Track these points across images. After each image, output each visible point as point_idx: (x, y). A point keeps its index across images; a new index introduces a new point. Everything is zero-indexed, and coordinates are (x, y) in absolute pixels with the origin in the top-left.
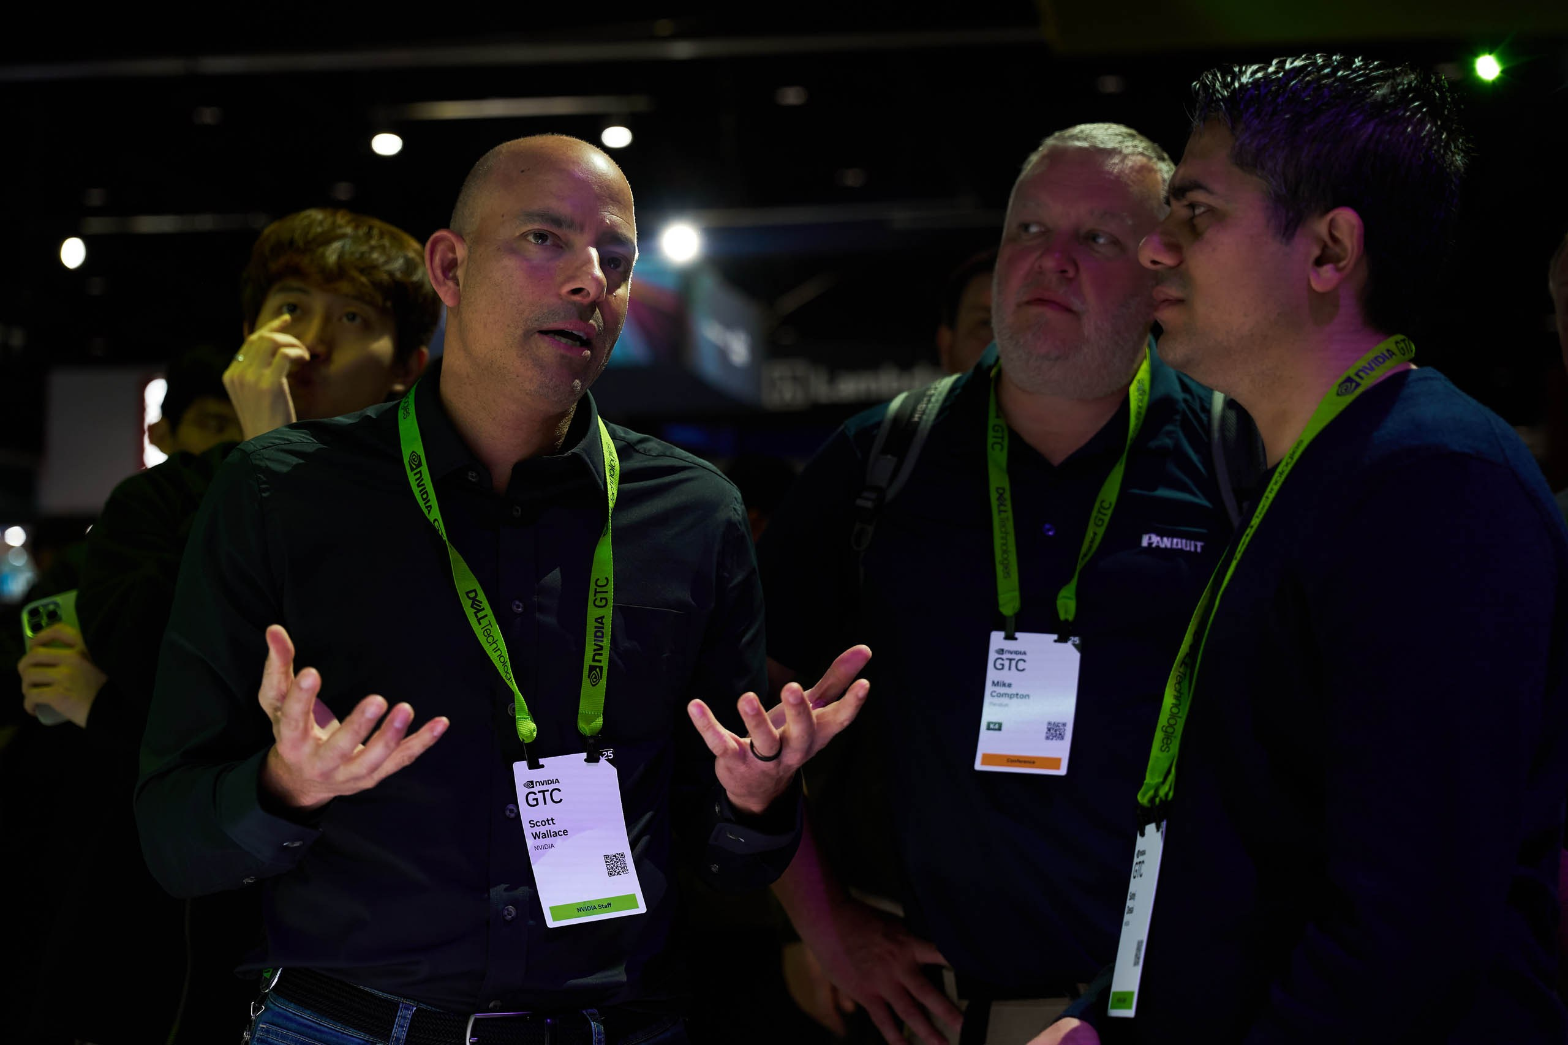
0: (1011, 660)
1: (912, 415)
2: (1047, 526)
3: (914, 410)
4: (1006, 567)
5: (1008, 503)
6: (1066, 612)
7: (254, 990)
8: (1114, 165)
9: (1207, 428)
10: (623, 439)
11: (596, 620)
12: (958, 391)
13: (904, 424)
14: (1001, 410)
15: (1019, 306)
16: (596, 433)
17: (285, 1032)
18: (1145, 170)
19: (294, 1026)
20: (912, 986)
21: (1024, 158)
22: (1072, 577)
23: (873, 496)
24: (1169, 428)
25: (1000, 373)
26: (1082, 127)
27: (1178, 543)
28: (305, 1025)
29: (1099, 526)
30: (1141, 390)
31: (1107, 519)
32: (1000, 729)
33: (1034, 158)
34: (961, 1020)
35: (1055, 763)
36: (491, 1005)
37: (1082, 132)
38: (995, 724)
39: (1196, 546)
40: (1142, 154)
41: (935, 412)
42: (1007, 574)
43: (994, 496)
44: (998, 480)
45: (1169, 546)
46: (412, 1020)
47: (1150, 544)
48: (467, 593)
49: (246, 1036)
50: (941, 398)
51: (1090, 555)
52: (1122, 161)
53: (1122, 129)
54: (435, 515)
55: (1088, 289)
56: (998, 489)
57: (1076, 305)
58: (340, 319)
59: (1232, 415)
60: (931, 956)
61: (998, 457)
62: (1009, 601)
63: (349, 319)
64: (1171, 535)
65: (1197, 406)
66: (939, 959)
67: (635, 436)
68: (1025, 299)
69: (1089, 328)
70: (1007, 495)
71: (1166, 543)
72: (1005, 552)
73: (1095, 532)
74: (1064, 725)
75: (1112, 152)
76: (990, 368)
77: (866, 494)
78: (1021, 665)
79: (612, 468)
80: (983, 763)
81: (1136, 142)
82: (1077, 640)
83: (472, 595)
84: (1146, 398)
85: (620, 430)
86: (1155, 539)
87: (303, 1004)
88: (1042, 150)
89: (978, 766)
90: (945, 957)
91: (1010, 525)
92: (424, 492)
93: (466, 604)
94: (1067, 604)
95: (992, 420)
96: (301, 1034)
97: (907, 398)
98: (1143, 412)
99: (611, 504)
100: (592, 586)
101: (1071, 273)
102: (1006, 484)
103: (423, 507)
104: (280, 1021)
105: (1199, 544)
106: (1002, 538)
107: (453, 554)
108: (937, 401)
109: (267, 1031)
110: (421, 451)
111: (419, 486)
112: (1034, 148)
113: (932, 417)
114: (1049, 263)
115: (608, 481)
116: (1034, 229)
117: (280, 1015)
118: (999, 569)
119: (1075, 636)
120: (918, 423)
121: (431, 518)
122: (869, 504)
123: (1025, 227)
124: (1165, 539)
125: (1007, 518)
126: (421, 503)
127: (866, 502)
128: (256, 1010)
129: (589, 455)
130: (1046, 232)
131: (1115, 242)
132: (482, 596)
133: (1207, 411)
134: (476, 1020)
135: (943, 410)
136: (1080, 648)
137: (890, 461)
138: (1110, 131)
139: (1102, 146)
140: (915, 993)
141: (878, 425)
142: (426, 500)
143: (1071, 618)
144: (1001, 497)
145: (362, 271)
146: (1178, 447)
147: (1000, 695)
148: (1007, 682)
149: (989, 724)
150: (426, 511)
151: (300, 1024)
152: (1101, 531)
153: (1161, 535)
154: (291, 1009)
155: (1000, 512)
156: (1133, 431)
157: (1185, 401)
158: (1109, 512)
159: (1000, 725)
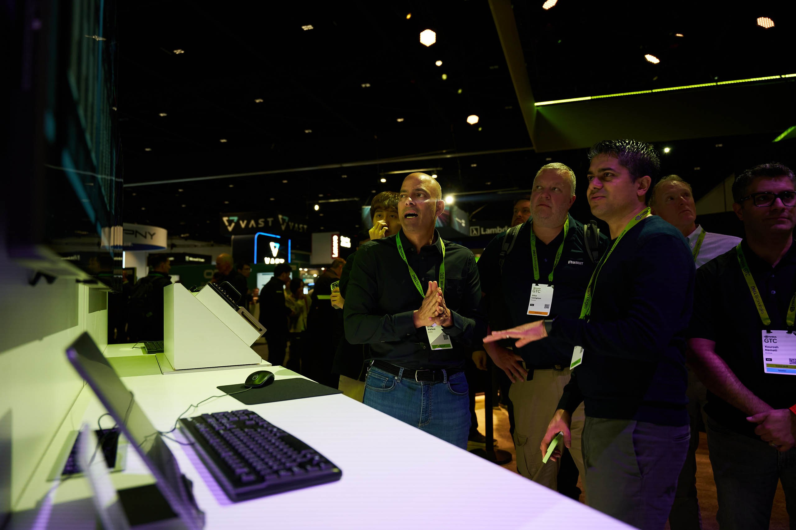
0: (537, 290)
1: (512, 234)
2: (546, 259)
3: (513, 232)
4: (536, 269)
5: (536, 253)
6: (551, 279)
7: (368, 365)
8: (559, 172)
9: (583, 234)
10: (445, 243)
11: (441, 282)
12: (523, 227)
13: (510, 236)
14: (533, 232)
15: (537, 206)
16: (439, 241)
17: (375, 374)
18: (566, 173)
19: (377, 373)
20: (515, 366)
21: (537, 172)
22: (552, 271)
23: (504, 253)
24: (574, 235)
25: (533, 223)
26: (550, 164)
27: (577, 263)
28: (380, 372)
29: (558, 259)
30: (567, 226)
31: (560, 257)
32: (533, 306)
33: (539, 172)
34: (527, 373)
35: (547, 313)
36: (421, 368)
37: (551, 165)
38: (532, 304)
39: (581, 263)
40: (565, 169)
41: (518, 232)
42: (536, 270)
43: (532, 252)
44: (533, 248)
45: (575, 263)
46: (403, 371)
47: (570, 263)
48: (413, 276)
49: (366, 375)
50: (519, 229)
51: (556, 266)
52: (561, 171)
53: (560, 164)
54: (405, 259)
55: (553, 201)
56: (533, 250)
57: (550, 205)
58: (390, 216)
59: (589, 231)
60: (519, 359)
61: (533, 243)
62: (537, 277)
63: (392, 217)
64: (575, 261)
65: (580, 229)
66: (522, 360)
67: (448, 242)
68: (538, 204)
69: (554, 211)
70: (536, 252)
71: (574, 263)
72: (535, 265)
73: (557, 261)
74: (549, 305)
75: (558, 169)
76: (531, 221)
77: (502, 252)
78: (539, 291)
79: (444, 249)
80: (529, 313)
81: (564, 167)
82: (553, 286)
83: (414, 276)
84: (568, 228)
85: (445, 241)
86: (571, 262)
87: (379, 368)
88: (541, 170)
89: (528, 314)
90: (523, 359)
91: (537, 259)
92: (402, 254)
93: (413, 278)
94: (551, 277)
95: (531, 234)
96: (379, 374)
97: (511, 229)
98: (567, 231)
99: (444, 256)
100: (440, 274)
101: (549, 198)
102: (535, 249)
103: (402, 257)
104: (374, 371)
105: (582, 263)
106: (535, 262)
107: (409, 267)
108: (518, 230)
109: (371, 374)
110: (401, 245)
111: (401, 252)
112: (539, 170)
113: (517, 234)
114: (544, 196)
115: (443, 251)
116: (539, 188)
117: (374, 370)
118: (534, 269)
119: (552, 285)
120: (514, 235)
121: (404, 259)
122: (503, 255)
123: (538, 187)
124: (574, 262)
125: (536, 257)
126: (402, 256)
127: (502, 254)
128: (369, 369)
129: (437, 245)
130: (543, 188)
131: (560, 190)
132: (416, 276)
133: (583, 230)
134: (418, 372)
135: (519, 231)
136: (554, 288)
137: (507, 245)
138: (558, 164)
139: (556, 168)
140: (516, 368)
141: (504, 236)
142: (403, 255)
143: (552, 281)
144: (534, 252)
145: (393, 206)
146: (576, 238)
147: (534, 298)
148: (536, 295)
149: (531, 304)
150: (403, 258)
151: (378, 372)
152: (558, 260)
153: (573, 261)
154: (377, 369)
155: (534, 256)
156: (565, 236)
157: (577, 228)
158: (560, 255)
159: (534, 305)
